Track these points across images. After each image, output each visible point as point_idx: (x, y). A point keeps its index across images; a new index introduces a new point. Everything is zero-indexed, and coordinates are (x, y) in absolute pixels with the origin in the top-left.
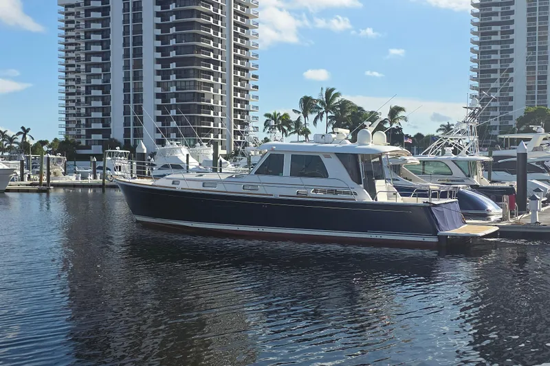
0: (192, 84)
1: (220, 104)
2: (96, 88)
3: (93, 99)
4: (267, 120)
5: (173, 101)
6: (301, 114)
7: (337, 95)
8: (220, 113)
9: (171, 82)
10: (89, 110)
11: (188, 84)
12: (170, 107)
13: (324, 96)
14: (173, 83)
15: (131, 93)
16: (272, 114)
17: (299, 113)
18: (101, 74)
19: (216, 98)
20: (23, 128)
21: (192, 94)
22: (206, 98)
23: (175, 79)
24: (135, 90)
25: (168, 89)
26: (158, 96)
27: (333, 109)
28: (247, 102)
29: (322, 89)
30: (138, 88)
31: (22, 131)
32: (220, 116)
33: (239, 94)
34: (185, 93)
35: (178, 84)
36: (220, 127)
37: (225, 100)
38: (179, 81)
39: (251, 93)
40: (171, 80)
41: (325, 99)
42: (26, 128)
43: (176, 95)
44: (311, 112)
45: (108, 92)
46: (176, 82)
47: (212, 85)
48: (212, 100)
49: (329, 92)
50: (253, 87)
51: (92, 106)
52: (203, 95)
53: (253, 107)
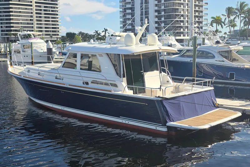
0: (172, 4)
1: (186, 14)
2: (129, 9)
3: (127, 14)
4: (213, 20)
5: (163, 13)
6: (227, 17)
7: (247, 5)
8: (186, 18)
9: (162, 4)
10: (126, 20)
11: (170, 4)
12: (162, 16)
13: (239, 7)
14: (163, 4)
15: (144, 10)
16: (215, 17)
17: (225, 16)
18: (131, 2)
19: (185, 11)
20: (105, 29)
21: (172, 9)
22: (179, 11)
23: (164, 2)
24: (145, 9)
25: (161, 8)
26: (156, 11)
27: (244, 13)
28: (202, 12)
29: (238, 2)
30: (147, 8)
31: (104, 30)
32: (186, 19)
33: (197, 8)
34: (169, 9)
35: (166, 5)
36: (186, 25)
37: (189, 11)
38: (165, 3)
39: (204, 7)
40: (162, 3)
41: (239, 8)
42: (106, 29)
43: (164, 10)
44: (232, 15)
45: (134, 11)
46: (164, 4)
47: (183, 4)
48: (182, 12)
49: (242, 4)
50: (205, 4)
51: (127, 18)
52: (178, 9)
53: (205, 14)
